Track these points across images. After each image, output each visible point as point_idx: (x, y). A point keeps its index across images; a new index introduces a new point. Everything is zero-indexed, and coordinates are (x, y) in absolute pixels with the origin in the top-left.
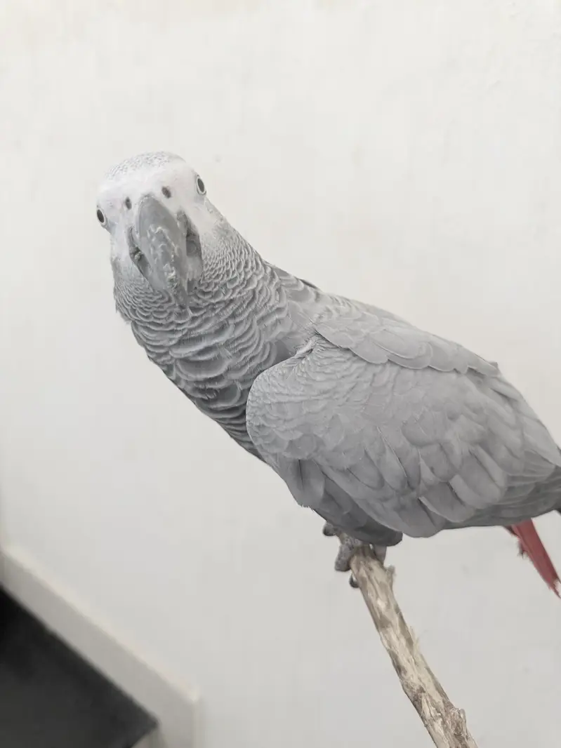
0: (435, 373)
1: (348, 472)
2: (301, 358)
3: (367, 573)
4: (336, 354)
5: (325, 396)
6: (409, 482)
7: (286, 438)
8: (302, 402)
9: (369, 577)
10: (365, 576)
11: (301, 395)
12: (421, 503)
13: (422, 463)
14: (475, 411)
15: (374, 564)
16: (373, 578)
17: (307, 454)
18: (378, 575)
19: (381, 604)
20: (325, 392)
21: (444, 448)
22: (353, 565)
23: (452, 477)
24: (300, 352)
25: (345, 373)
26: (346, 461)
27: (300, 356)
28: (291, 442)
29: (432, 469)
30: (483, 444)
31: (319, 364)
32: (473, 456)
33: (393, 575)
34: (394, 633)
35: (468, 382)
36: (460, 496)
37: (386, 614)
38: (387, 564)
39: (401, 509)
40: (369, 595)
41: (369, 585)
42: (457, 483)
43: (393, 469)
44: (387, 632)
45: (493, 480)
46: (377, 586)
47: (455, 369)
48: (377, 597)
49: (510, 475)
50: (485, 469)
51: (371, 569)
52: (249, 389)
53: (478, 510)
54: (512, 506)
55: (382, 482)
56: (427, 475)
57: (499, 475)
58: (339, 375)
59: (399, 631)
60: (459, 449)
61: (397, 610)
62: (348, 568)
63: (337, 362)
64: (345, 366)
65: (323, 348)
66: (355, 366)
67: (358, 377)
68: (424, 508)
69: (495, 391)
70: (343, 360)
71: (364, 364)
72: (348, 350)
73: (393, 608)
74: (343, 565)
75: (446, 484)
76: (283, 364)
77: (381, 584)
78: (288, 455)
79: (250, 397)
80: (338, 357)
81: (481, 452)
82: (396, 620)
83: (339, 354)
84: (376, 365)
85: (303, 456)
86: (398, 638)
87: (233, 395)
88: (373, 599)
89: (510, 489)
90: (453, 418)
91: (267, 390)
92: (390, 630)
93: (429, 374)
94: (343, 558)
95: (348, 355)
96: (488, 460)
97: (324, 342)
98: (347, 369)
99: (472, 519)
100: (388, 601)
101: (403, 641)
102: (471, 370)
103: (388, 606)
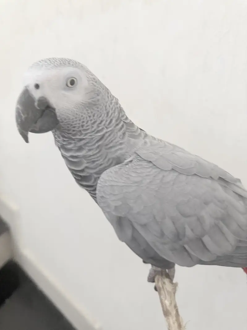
0: (199, 178)
1: (144, 226)
2: (126, 164)
3: (162, 285)
4: (144, 164)
5: (136, 184)
6: (178, 236)
7: (113, 204)
8: (123, 186)
9: (163, 287)
10: (161, 286)
11: (123, 183)
12: (185, 248)
13: (187, 226)
14: (219, 201)
15: (166, 281)
16: (164, 288)
17: (123, 214)
18: (168, 286)
19: (167, 302)
20: (136, 182)
21: (200, 220)
22: (156, 280)
23: (203, 236)
24: (126, 161)
25: (148, 174)
26: (144, 220)
27: (126, 163)
28: (116, 207)
29: (192, 230)
30: (223, 220)
31: (134, 168)
32: (216, 225)
33: (177, 287)
34: (172, 319)
35: (218, 186)
36: (208, 247)
37: (169, 308)
38: (174, 281)
39: (173, 250)
40: (162, 297)
41: (162, 292)
42: (206, 239)
43: (169, 227)
44: (168, 319)
45: (228, 241)
46: (166, 292)
47: (211, 177)
48: (166, 299)
49: (239, 239)
50: (223, 234)
51: (164, 283)
52: (99, 178)
53: (218, 257)
54: (241, 257)
55: (162, 235)
56: (189, 232)
57: (232, 238)
58: (145, 174)
59: (174, 319)
60: (208, 221)
61: (175, 306)
62: (154, 281)
63: (145, 168)
64: (149, 170)
65: (138, 160)
66: (154, 170)
67: (154, 177)
68: (186, 251)
69: (234, 192)
70: (148, 167)
71: (158, 170)
72: (150, 162)
73: (173, 305)
74: (151, 279)
75: (199, 239)
76: (117, 166)
77: (168, 292)
78: (114, 213)
79: (99, 182)
80: (145, 165)
81: (221, 224)
82: (174, 313)
83: (146, 164)
84: (166, 171)
85: (122, 214)
86: (174, 323)
87: (91, 180)
88: (163, 299)
89: (238, 248)
90: (206, 203)
91: (107, 179)
92: (170, 318)
93: (195, 179)
94: (151, 276)
95: (151, 165)
96: (225, 229)
97: (139, 157)
98: (149, 172)
99: (214, 261)
100: (171, 301)
101: (176, 325)
102: (220, 178)
103: (171, 304)
